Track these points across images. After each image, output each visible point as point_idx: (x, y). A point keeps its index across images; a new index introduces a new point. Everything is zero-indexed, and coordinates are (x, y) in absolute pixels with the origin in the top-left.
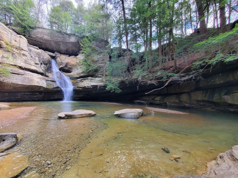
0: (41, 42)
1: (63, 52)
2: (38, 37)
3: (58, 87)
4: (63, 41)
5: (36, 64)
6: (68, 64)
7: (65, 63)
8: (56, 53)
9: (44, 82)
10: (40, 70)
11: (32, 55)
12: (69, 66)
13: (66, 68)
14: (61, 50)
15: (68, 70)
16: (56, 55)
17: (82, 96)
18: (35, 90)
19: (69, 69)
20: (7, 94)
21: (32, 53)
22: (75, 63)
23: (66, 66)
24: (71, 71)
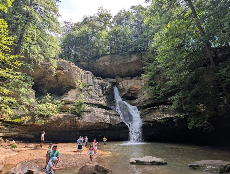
0: (103, 70)
1: (124, 75)
2: (100, 65)
3: (122, 123)
4: (124, 62)
5: (100, 96)
6: (131, 89)
7: (127, 89)
8: (117, 78)
9: (108, 118)
10: (104, 103)
11: (96, 87)
12: (132, 91)
13: (130, 95)
14: (122, 73)
15: (131, 96)
16: (117, 80)
17: (152, 133)
18: (101, 127)
19: (133, 95)
20: (79, 133)
21: (96, 85)
22: (140, 87)
23: (129, 92)
24: (135, 97)
